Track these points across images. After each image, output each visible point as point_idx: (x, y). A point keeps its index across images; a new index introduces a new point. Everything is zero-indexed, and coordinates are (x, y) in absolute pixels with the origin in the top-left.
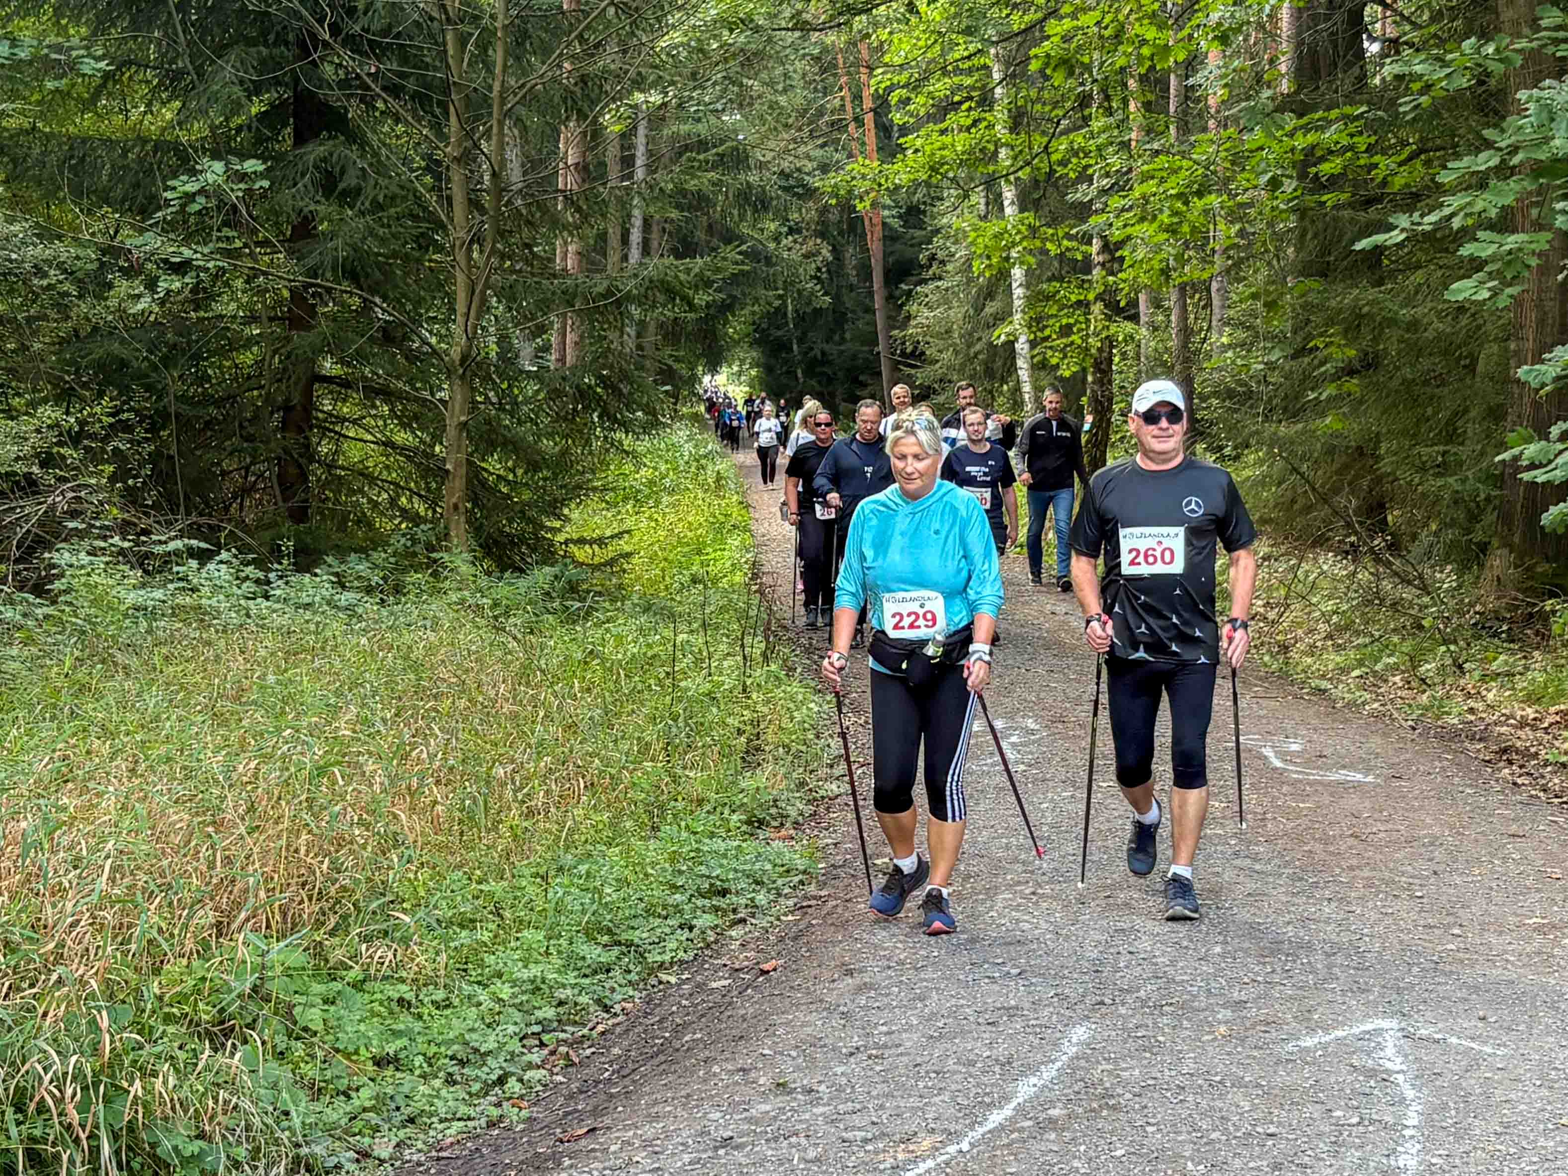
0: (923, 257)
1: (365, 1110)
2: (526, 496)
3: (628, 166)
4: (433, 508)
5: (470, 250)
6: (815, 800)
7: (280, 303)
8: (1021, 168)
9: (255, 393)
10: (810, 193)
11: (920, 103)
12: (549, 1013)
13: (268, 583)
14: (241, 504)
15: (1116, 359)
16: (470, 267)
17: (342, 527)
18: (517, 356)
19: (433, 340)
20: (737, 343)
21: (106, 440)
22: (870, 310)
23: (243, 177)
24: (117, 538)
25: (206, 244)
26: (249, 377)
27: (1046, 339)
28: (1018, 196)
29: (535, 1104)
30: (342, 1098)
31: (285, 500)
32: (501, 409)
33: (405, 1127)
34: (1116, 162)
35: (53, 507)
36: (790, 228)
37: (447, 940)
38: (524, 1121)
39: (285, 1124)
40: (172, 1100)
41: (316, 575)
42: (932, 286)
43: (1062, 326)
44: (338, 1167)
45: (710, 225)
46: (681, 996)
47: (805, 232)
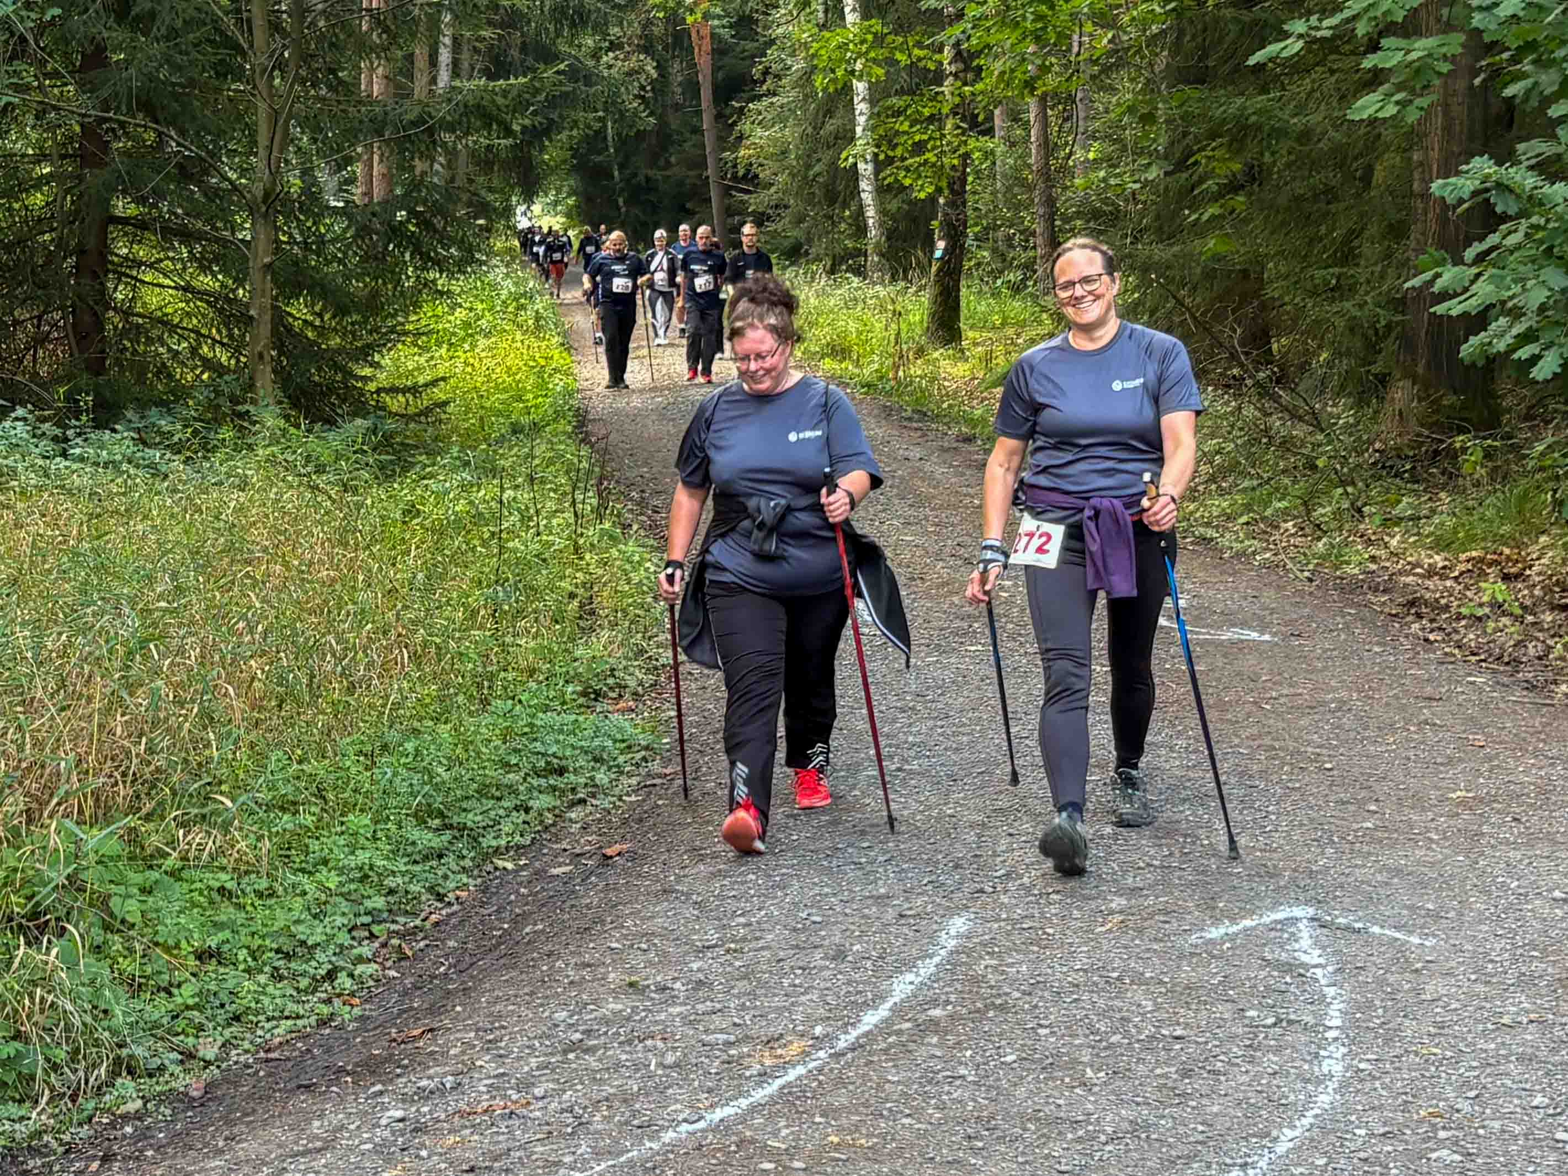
0: (756, 72)
1: (188, 1008)
2: (335, 342)
4: (237, 352)
5: (271, 77)
7: (71, 139)
9: (47, 236)
10: (632, 4)
12: (379, 902)
13: (66, 440)
14: (35, 356)
15: (970, 179)
16: (272, 96)
17: (141, 379)
18: (321, 191)
19: (233, 175)
22: (698, 131)
26: (40, 220)
29: (367, 1001)
30: (163, 994)
31: (81, 352)
32: (306, 246)
33: (230, 1025)
36: (611, 43)
37: (267, 825)
38: (357, 1020)
39: (105, 1023)
41: (114, 431)
42: (765, 102)
43: (914, 143)
44: (162, 1069)
45: (524, 43)
46: (520, 884)
47: (627, 48)
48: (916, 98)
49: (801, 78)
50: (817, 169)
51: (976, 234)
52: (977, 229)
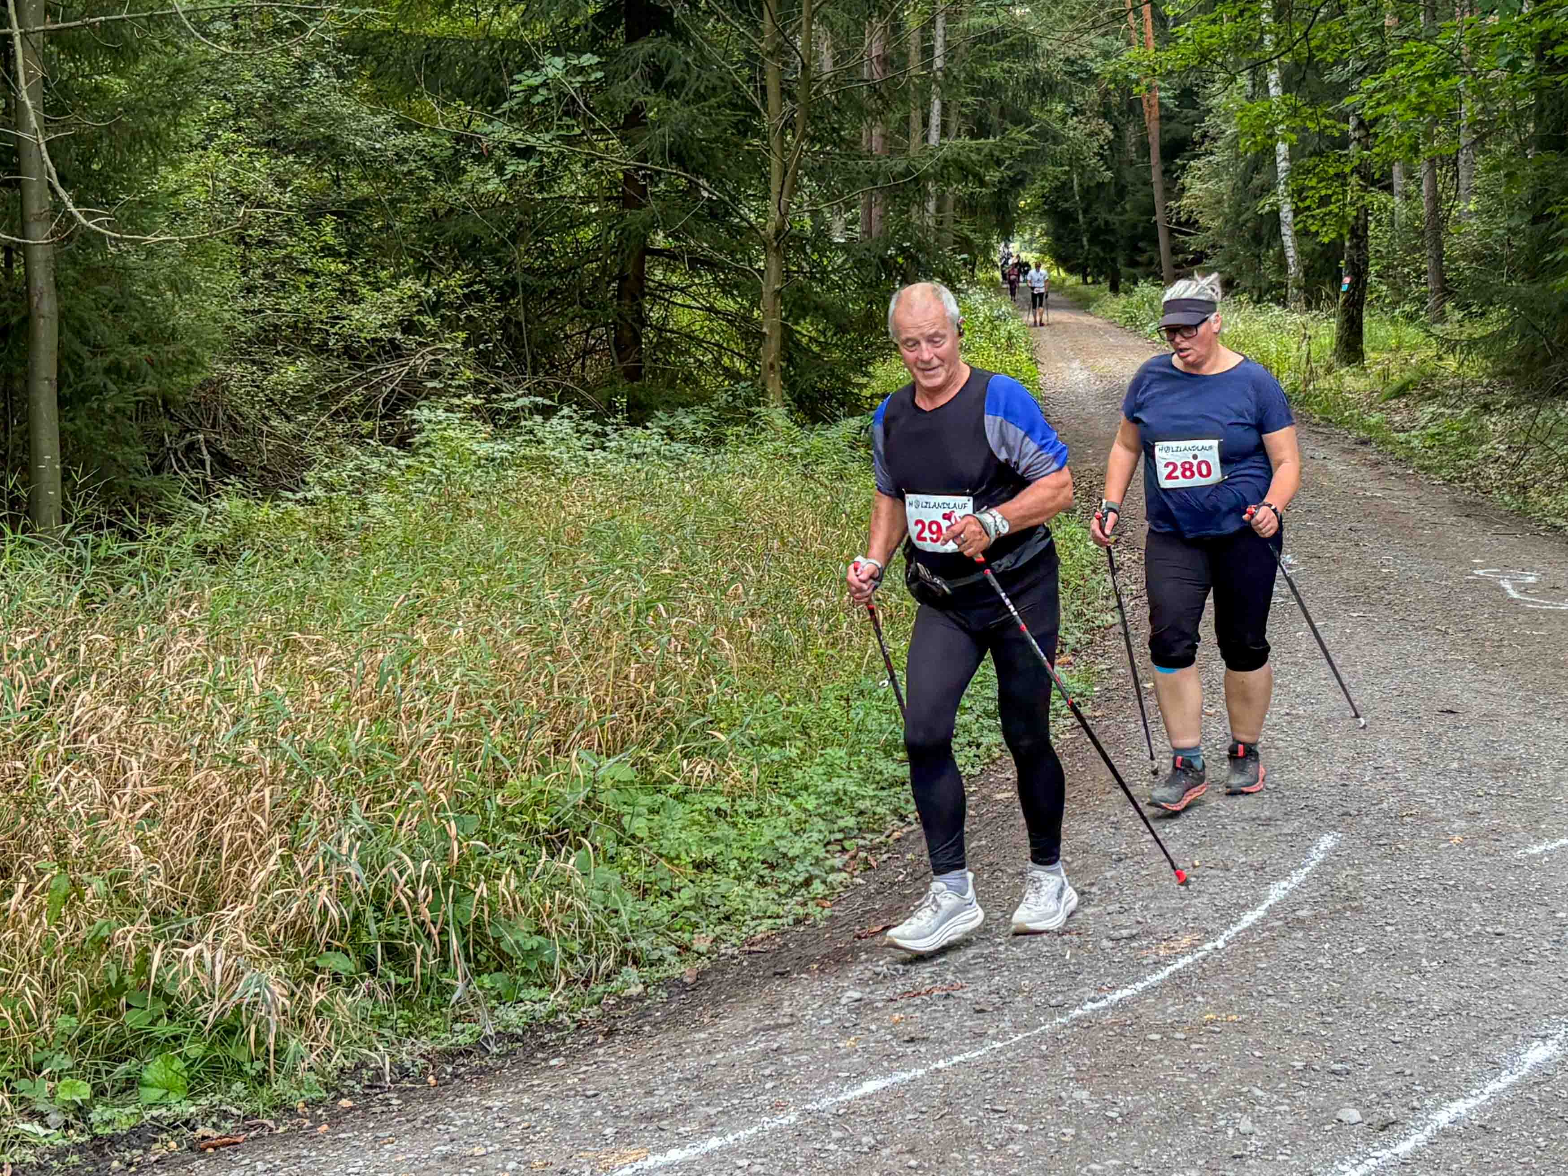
0: (1196, 135)
1: (685, 908)
2: (836, 355)
3: (929, 56)
4: (751, 366)
5: (783, 134)
6: (1092, 629)
7: (614, 184)
8: (1284, 53)
9: (594, 265)
10: (1093, 78)
12: (850, 822)
13: (605, 435)
14: (583, 364)
15: (1372, 226)
16: (783, 150)
17: (671, 384)
18: (829, 229)
19: (752, 216)
20: (1028, 213)
21: (460, 308)
22: (1148, 183)
23: (581, 70)
24: (470, 396)
25: (547, 131)
26: (588, 251)
27: (1308, 208)
28: (1281, 78)
29: (837, 903)
30: (665, 898)
31: (621, 361)
32: (812, 277)
33: (721, 923)
34: (1370, 46)
35: (414, 370)
36: (1075, 110)
37: (758, 757)
38: (826, 919)
39: (614, 921)
40: (514, 900)
41: (646, 428)
42: (1204, 160)
43: (1321, 197)
44: (662, 960)
45: (1002, 108)
47: (1089, 114)
48: (1323, 159)
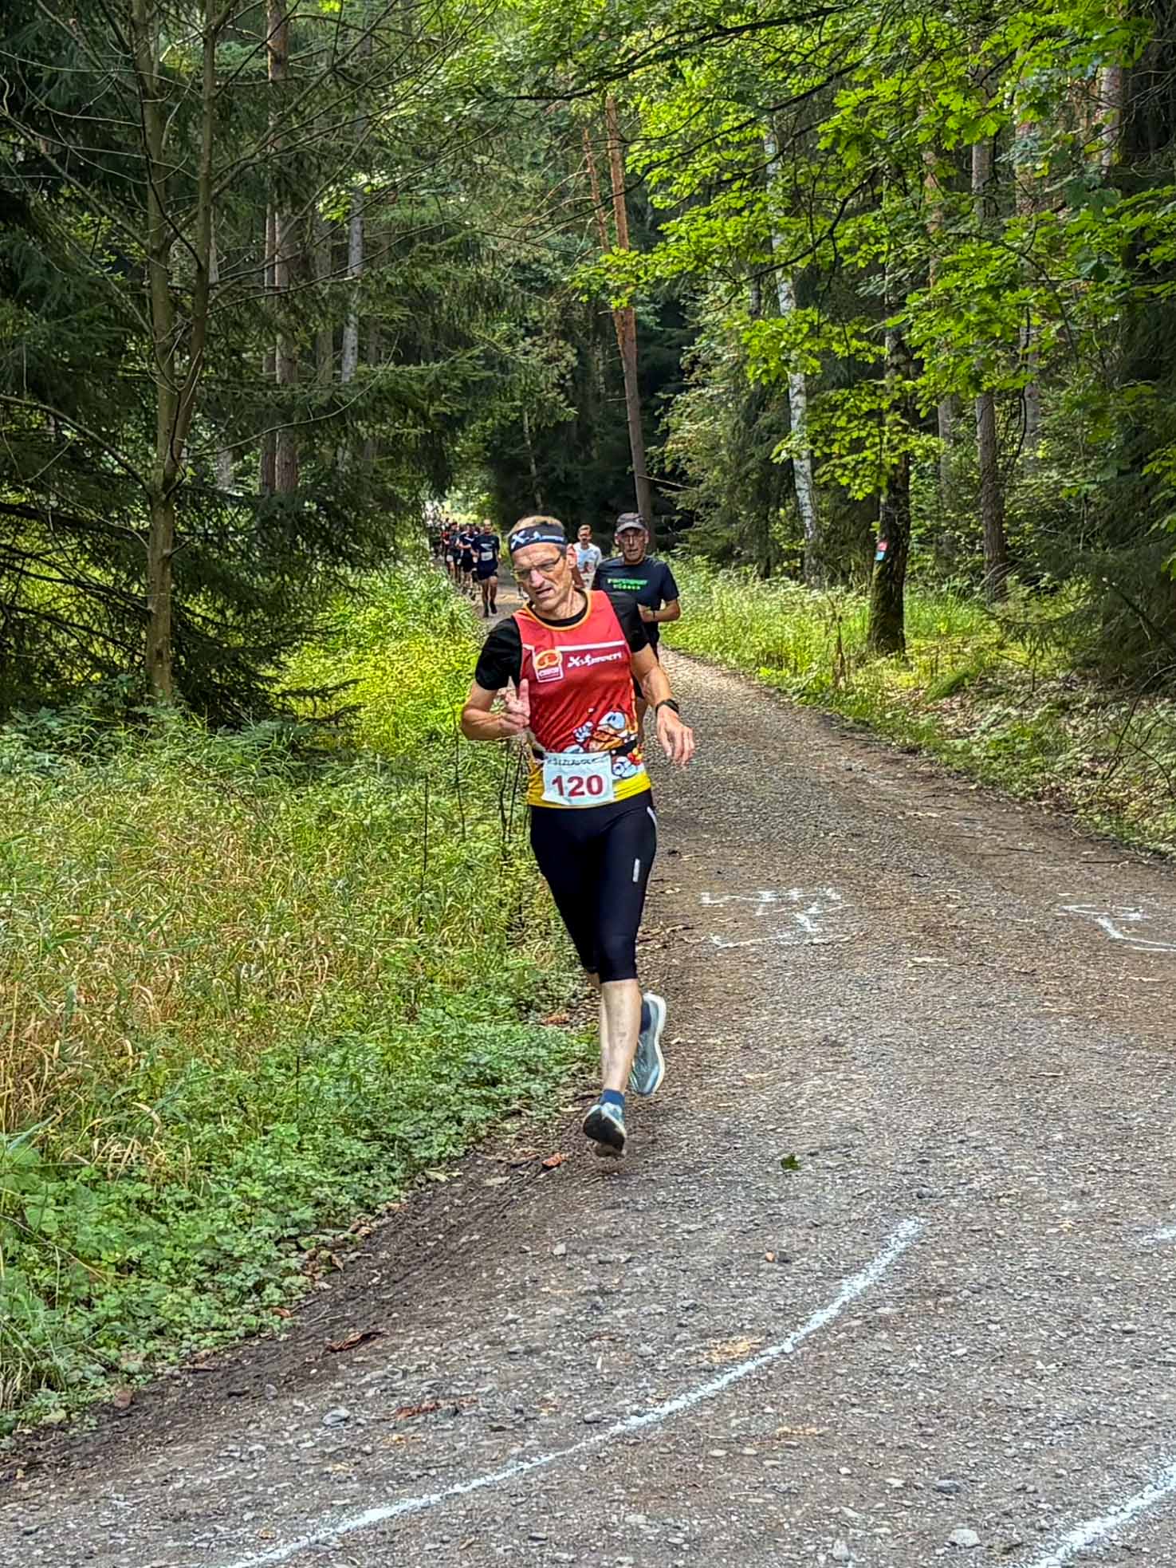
0: (684, 361)
1: (110, 1319)
3: (342, 257)
8: (802, 256)
10: (549, 287)
11: (685, 183)
12: (308, 1213)
15: (913, 478)
22: (620, 423)
28: (795, 288)
29: (297, 1313)
32: (208, 540)
33: (153, 1338)
36: (527, 329)
37: (189, 1135)
38: (287, 1331)
39: (23, 1334)
41: (2, 733)
42: (694, 394)
43: (852, 441)
44: (84, 1381)
45: (435, 326)
46: (453, 1195)
47: (545, 333)
48: (854, 392)
49: (732, 368)
50: (750, 464)
51: (919, 537)
52: (921, 531)
